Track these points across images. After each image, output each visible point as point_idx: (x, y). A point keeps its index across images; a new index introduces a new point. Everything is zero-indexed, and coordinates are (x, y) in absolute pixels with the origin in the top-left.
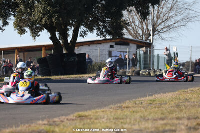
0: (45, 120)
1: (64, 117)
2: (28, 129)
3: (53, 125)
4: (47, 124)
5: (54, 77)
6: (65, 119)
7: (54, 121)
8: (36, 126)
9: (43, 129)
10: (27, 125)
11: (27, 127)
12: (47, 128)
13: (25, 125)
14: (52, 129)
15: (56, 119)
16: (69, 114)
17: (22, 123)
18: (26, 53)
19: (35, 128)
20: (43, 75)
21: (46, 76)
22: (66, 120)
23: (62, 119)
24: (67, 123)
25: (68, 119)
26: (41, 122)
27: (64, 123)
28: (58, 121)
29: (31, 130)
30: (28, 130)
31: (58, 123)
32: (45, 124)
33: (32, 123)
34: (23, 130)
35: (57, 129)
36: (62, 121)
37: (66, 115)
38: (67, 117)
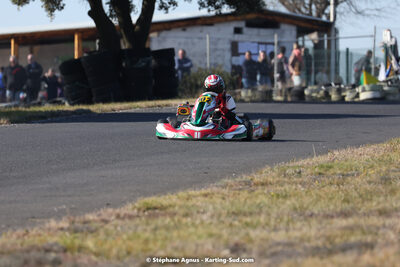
0: (64, 218)
1: (110, 210)
2: (19, 242)
3: (82, 231)
4: (68, 229)
5: (97, 108)
6: (111, 215)
7: (85, 222)
8: (40, 235)
9: (56, 244)
10: (20, 231)
11: (19, 237)
12: (67, 239)
13: (15, 230)
14: (77, 242)
15: (90, 217)
16: (123, 203)
17: (9, 226)
18: (37, 48)
19: (37, 241)
20: (74, 101)
21: (79, 103)
22: (113, 218)
23: (105, 216)
24: (116, 227)
25: (118, 216)
26: (53, 223)
27: (107, 226)
28: (95, 221)
29: (25, 246)
30: (19, 247)
31: (94, 226)
32: (62, 229)
33: (34, 225)
34: (9, 246)
35: (90, 243)
36: (106, 222)
37: (115, 207)
38: (118, 211)
